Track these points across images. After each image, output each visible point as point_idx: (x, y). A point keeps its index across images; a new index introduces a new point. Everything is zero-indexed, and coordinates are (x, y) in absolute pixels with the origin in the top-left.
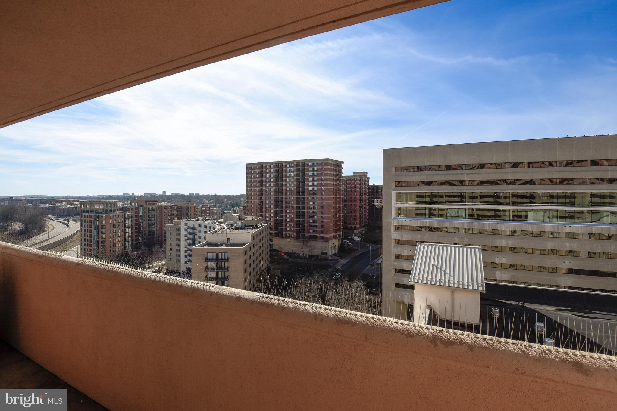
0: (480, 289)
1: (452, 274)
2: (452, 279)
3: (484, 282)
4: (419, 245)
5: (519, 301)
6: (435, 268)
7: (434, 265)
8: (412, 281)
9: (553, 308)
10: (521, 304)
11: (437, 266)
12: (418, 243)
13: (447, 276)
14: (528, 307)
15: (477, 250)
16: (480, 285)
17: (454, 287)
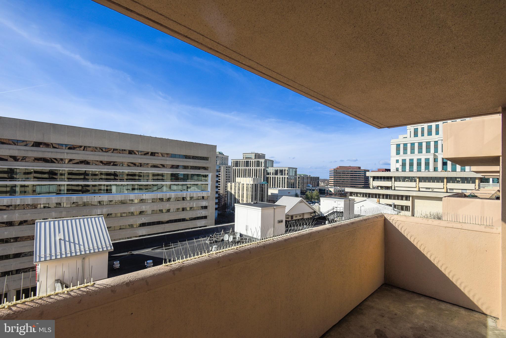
0: (109, 248)
1: (81, 243)
2: (82, 247)
3: (111, 242)
4: (39, 223)
5: (127, 251)
6: (63, 242)
7: (60, 239)
8: (38, 261)
9: (150, 250)
10: (130, 253)
11: (64, 240)
12: (36, 221)
13: (77, 246)
14: (135, 253)
15: (100, 219)
16: (108, 246)
17: (85, 253)
